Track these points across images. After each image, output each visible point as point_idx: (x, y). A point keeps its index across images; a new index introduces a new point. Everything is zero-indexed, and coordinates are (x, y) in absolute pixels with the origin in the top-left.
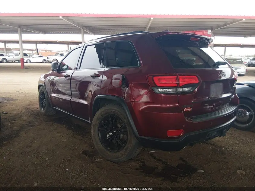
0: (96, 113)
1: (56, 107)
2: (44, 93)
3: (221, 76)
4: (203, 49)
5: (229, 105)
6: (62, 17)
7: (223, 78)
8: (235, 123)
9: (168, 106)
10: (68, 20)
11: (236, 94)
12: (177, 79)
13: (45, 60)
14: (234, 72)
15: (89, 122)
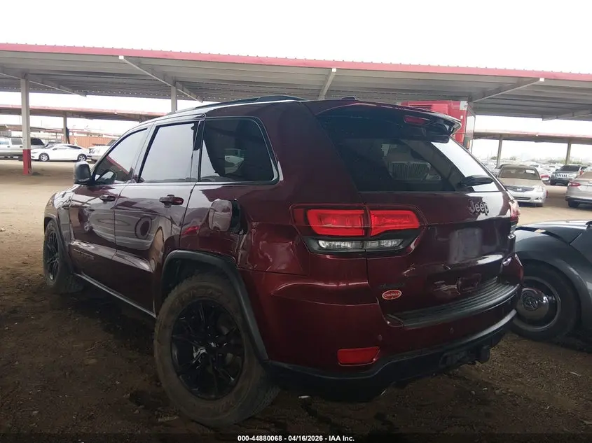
0: (167, 296)
1: (81, 274)
2: (55, 236)
3: (476, 211)
4: (438, 145)
5: (498, 281)
6: (125, 57)
7: (482, 217)
8: (516, 322)
9: (342, 285)
10: (140, 65)
11: (516, 255)
12: (366, 218)
13: (84, 155)
14: (510, 203)
15: (155, 316)
